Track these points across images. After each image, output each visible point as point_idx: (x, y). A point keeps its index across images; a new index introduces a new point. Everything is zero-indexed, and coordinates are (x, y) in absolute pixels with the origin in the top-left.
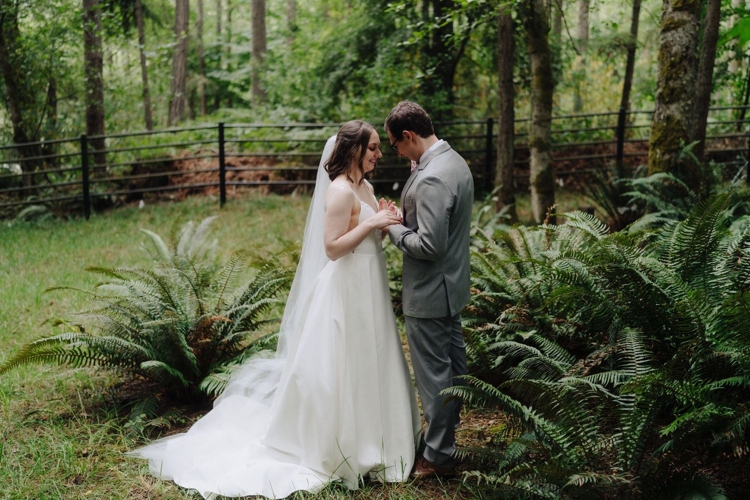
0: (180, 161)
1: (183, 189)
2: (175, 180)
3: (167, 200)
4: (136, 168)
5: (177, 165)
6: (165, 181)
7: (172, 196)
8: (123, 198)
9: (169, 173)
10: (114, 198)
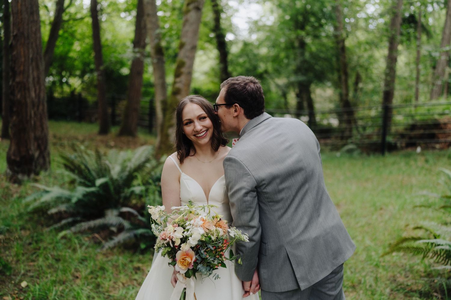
0: (445, 124)
1: (445, 142)
2: (440, 136)
3: (434, 148)
4: (413, 127)
5: (443, 126)
6: (433, 136)
7: (438, 146)
8: (404, 145)
9: (436, 131)
10: (399, 145)
